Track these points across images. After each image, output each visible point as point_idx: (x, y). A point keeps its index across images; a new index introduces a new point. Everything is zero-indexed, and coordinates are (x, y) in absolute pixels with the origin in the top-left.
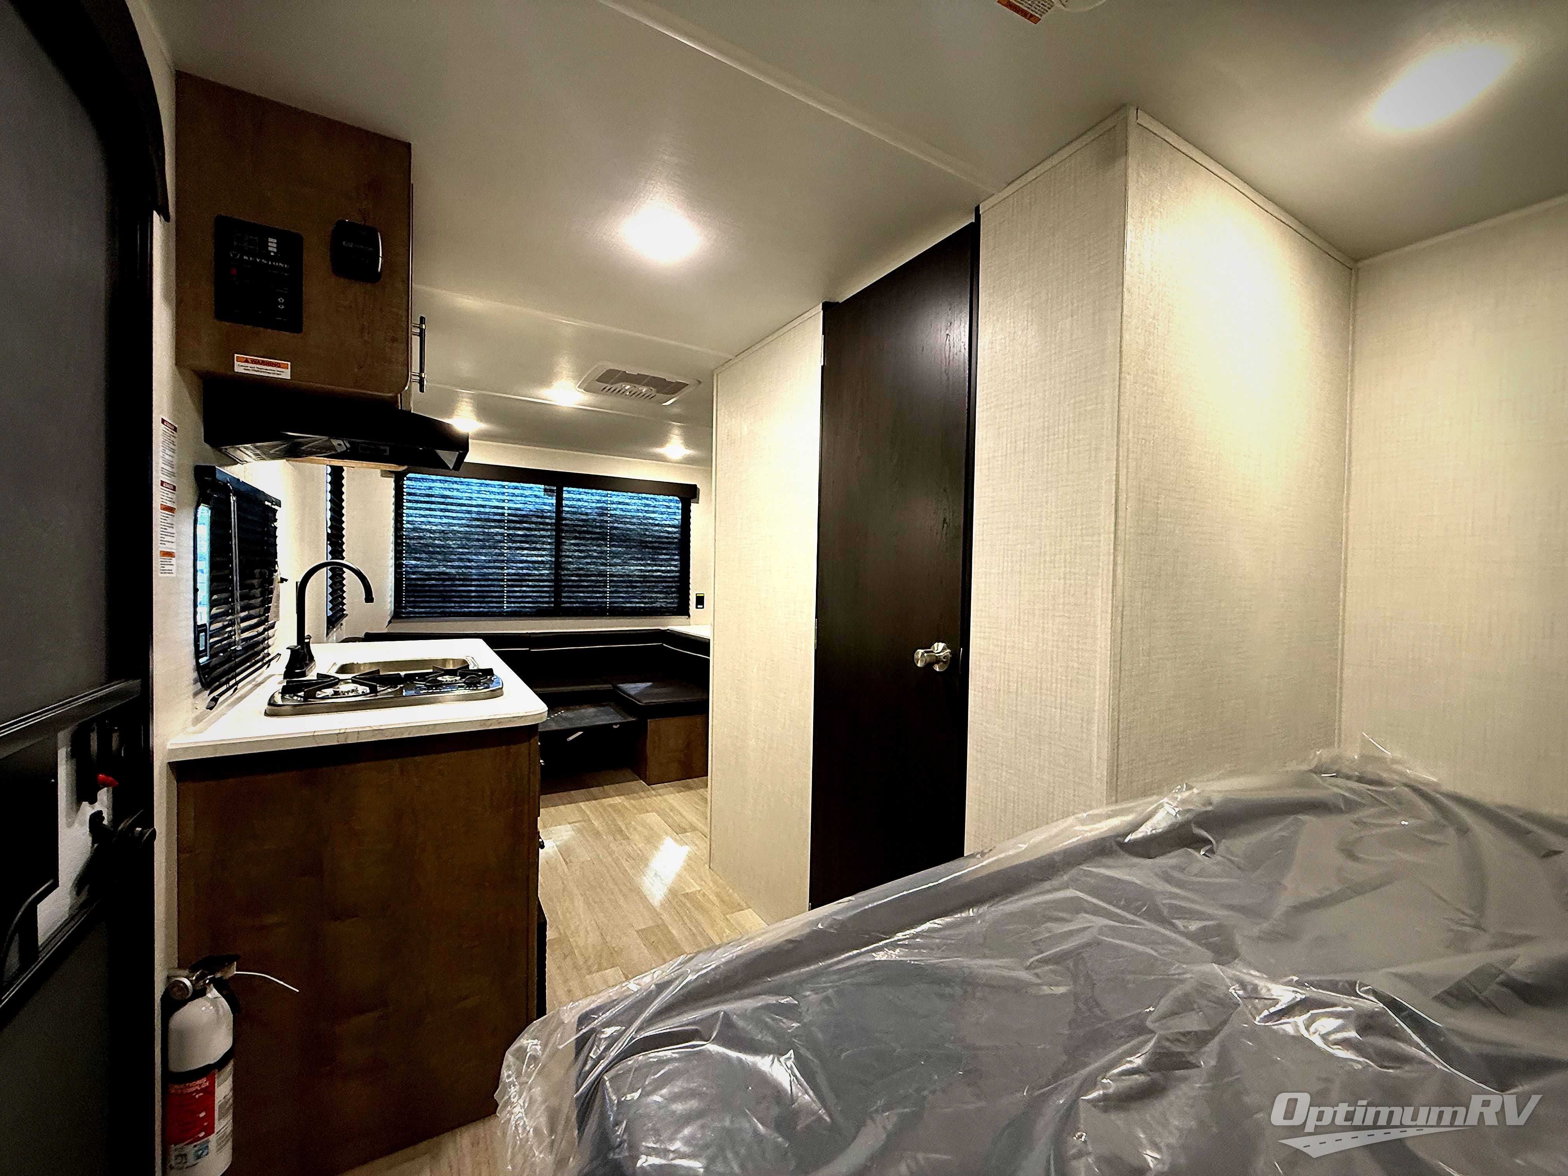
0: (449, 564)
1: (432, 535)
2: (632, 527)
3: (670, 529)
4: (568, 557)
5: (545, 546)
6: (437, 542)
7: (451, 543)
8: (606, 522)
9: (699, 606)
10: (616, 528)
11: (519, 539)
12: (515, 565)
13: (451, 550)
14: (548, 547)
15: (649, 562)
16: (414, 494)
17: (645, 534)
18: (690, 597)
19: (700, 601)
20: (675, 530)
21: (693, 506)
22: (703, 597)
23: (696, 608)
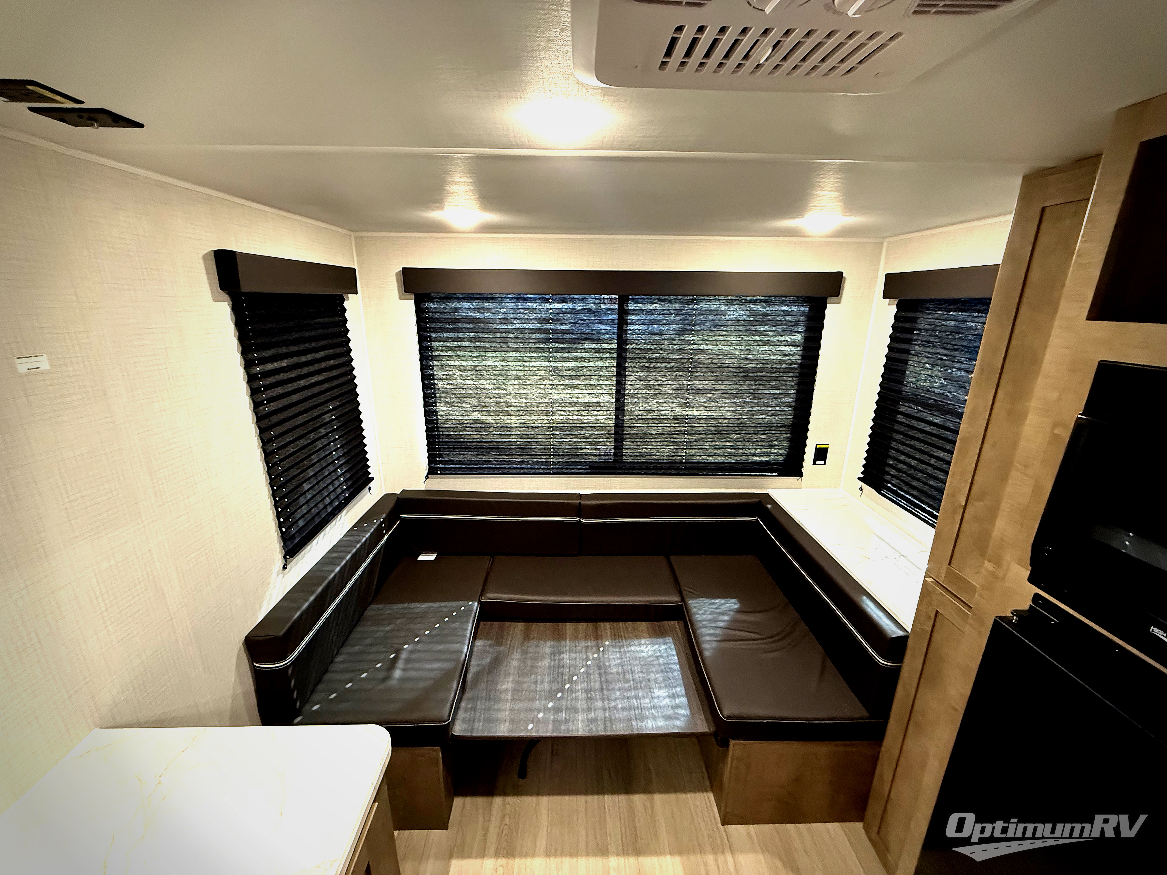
0: (484, 409)
1: (461, 373)
2: (727, 348)
3: (787, 349)
4: (633, 396)
5: (601, 382)
6: (468, 382)
7: (485, 382)
8: (689, 343)
9: (818, 462)
10: (702, 351)
11: (568, 373)
12: (563, 409)
13: (485, 391)
14: (606, 383)
15: (748, 400)
16: (438, 320)
17: (747, 359)
18: (806, 449)
19: (821, 454)
20: (794, 349)
21: (831, 310)
22: (826, 450)
23: (813, 464)
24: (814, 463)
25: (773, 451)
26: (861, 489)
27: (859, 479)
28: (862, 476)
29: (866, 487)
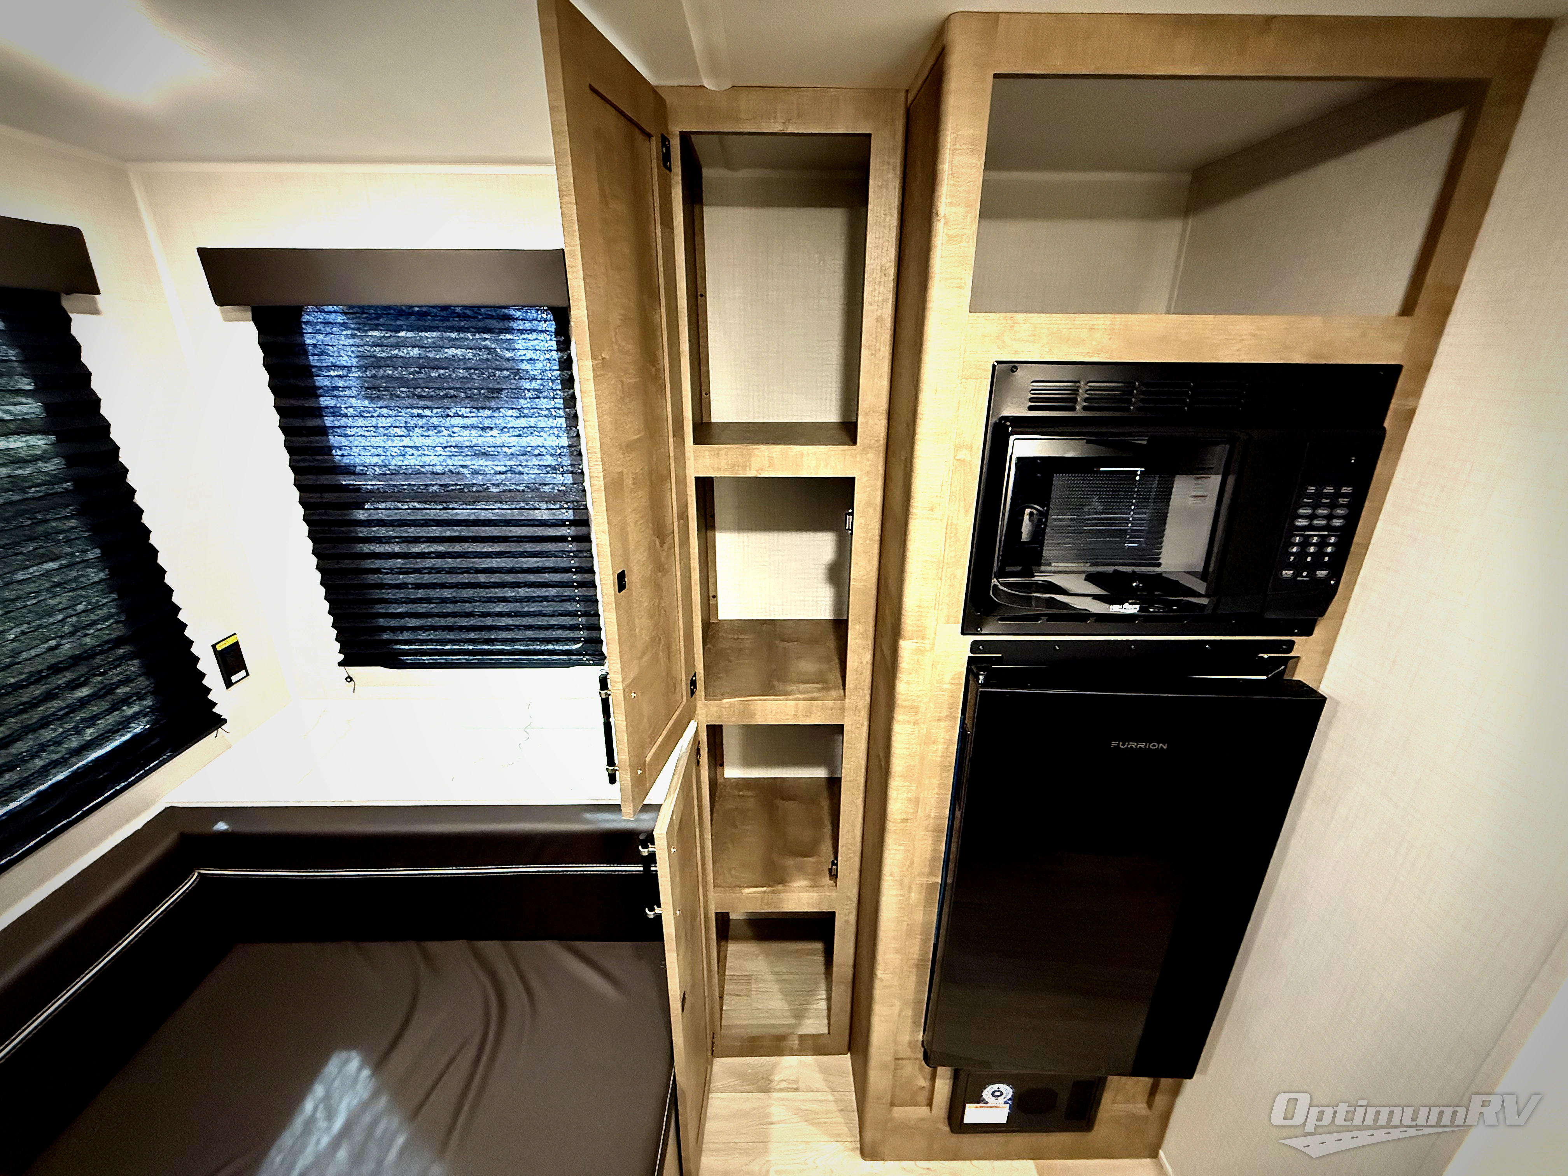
9: (234, 678)
18: (200, 666)
19: (231, 660)
22: (237, 644)
23: (227, 687)
24: (229, 684)
25: (129, 712)
26: (349, 679)
27: (340, 664)
28: (342, 657)
29: (354, 671)
